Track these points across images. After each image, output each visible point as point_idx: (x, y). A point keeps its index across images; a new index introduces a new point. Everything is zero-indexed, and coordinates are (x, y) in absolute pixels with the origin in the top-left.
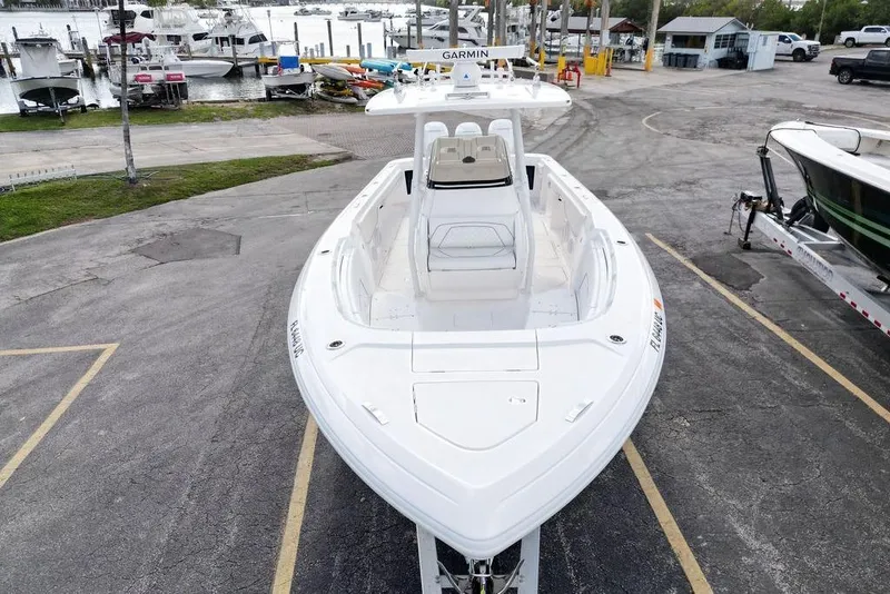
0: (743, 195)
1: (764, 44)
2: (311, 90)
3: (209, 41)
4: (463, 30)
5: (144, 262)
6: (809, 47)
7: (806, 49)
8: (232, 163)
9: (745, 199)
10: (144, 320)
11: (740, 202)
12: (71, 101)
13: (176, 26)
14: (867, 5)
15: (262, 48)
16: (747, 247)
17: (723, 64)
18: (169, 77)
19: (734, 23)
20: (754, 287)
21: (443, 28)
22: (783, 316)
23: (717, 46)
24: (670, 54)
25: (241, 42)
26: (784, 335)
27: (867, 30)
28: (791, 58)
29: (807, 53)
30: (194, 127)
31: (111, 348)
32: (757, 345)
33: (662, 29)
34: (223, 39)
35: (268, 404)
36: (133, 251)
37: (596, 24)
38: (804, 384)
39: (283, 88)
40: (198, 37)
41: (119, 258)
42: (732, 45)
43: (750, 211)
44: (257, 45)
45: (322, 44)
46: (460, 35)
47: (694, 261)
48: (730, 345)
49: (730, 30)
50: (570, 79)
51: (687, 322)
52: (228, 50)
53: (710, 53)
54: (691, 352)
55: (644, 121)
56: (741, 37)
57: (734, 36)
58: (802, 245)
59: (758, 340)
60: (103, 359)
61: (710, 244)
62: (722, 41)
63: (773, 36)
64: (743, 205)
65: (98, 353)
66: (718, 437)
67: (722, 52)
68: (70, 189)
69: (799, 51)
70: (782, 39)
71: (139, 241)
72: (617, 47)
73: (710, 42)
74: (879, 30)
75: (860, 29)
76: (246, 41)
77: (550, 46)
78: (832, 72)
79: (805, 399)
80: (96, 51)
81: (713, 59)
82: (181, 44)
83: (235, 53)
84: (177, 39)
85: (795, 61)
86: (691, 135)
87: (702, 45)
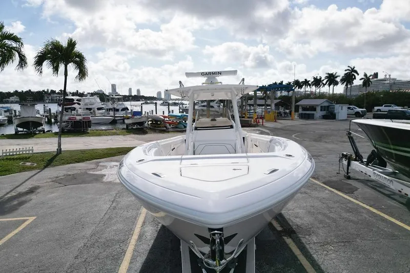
0: (343, 154)
1: (342, 109)
2: (146, 125)
3: (104, 111)
4: (212, 107)
5: (57, 184)
6: (362, 111)
7: (360, 112)
8: (107, 149)
9: (344, 156)
10: (51, 207)
11: (342, 158)
12: (39, 129)
13: (90, 105)
14: (382, 97)
15: (126, 113)
16: (349, 178)
17: (324, 117)
18: (84, 118)
19: (327, 101)
20: (355, 192)
21: (204, 106)
22: (372, 203)
23: (321, 110)
24: (302, 114)
25: (118, 110)
26: (375, 211)
27: (385, 106)
28: (354, 116)
29: (361, 114)
30: (92, 138)
31: (31, 219)
32: (363, 214)
33: (297, 104)
34: (110, 109)
35: (108, 241)
36: (53, 181)
37: (269, 102)
38: (390, 230)
39: (134, 124)
40: (99, 109)
41: (45, 184)
42: (328, 110)
43: (347, 161)
44: (124, 112)
45: (152, 111)
46: (211, 109)
47: (324, 183)
48: (348, 214)
49: (326, 104)
50: (259, 122)
51: (325, 205)
52: (112, 113)
53: (319, 113)
54: (329, 218)
55: (293, 136)
56: (331, 107)
57: (328, 106)
58: (375, 172)
59: (363, 213)
60: (27, 223)
61: (330, 177)
62: (323, 108)
63: (345, 107)
64: (344, 159)
65: (25, 221)
66: (349, 253)
67: (324, 113)
68: (29, 158)
69: (358, 113)
70: (349, 108)
71: (57, 177)
72: (278, 111)
73: (318, 109)
74: (390, 106)
75: (382, 106)
76: (120, 110)
77: (250, 113)
79: (393, 237)
80: (54, 114)
81: (321, 115)
82: (92, 111)
83: (114, 114)
84: (90, 109)
85: (356, 117)
86: (315, 140)
87: (315, 110)
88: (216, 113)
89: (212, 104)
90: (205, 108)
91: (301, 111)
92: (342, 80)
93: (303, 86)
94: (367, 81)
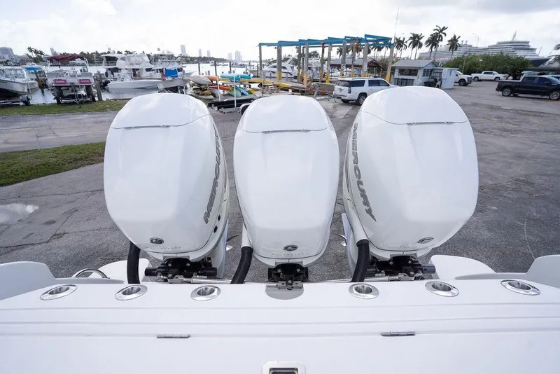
1: (450, 75)
4: (285, 68)
6: (468, 78)
7: (466, 79)
17: (427, 84)
18: (80, 82)
21: (275, 67)
23: (423, 75)
24: (397, 79)
27: (485, 73)
28: (458, 84)
29: (467, 81)
33: (393, 65)
39: (167, 90)
42: (431, 75)
46: (283, 70)
53: (420, 79)
56: (435, 71)
57: (432, 70)
62: (426, 73)
63: (454, 72)
67: (426, 79)
69: (463, 80)
73: (420, 73)
74: (491, 73)
75: (481, 73)
78: (497, 90)
81: (422, 81)
85: (460, 85)
87: (416, 74)
88: (289, 76)
89: (283, 64)
90: (275, 70)
91: (397, 75)
92: (427, 42)
93: (383, 47)
94: (454, 43)
